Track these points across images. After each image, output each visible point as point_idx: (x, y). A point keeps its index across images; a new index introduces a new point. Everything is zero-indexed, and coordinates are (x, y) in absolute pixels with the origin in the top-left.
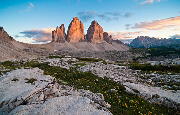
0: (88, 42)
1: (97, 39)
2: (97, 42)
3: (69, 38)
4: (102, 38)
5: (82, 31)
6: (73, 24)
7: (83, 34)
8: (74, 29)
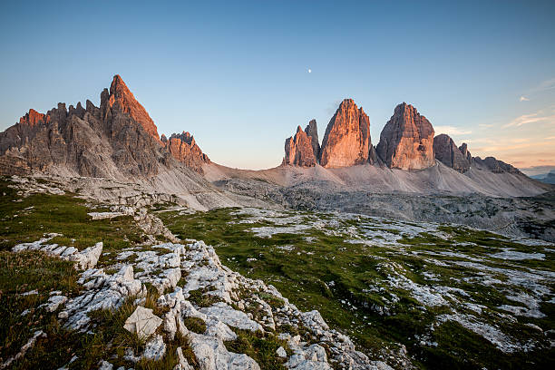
0: (381, 166)
1: (411, 157)
2: (412, 165)
3: (326, 156)
4: (430, 152)
5: (364, 135)
6: (338, 118)
7: (367, 143)
8: (342, 130)
